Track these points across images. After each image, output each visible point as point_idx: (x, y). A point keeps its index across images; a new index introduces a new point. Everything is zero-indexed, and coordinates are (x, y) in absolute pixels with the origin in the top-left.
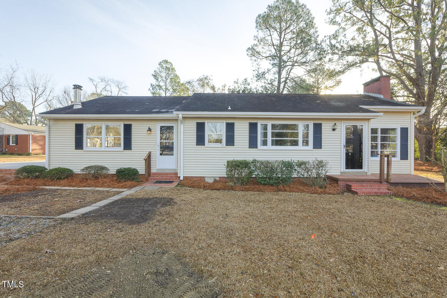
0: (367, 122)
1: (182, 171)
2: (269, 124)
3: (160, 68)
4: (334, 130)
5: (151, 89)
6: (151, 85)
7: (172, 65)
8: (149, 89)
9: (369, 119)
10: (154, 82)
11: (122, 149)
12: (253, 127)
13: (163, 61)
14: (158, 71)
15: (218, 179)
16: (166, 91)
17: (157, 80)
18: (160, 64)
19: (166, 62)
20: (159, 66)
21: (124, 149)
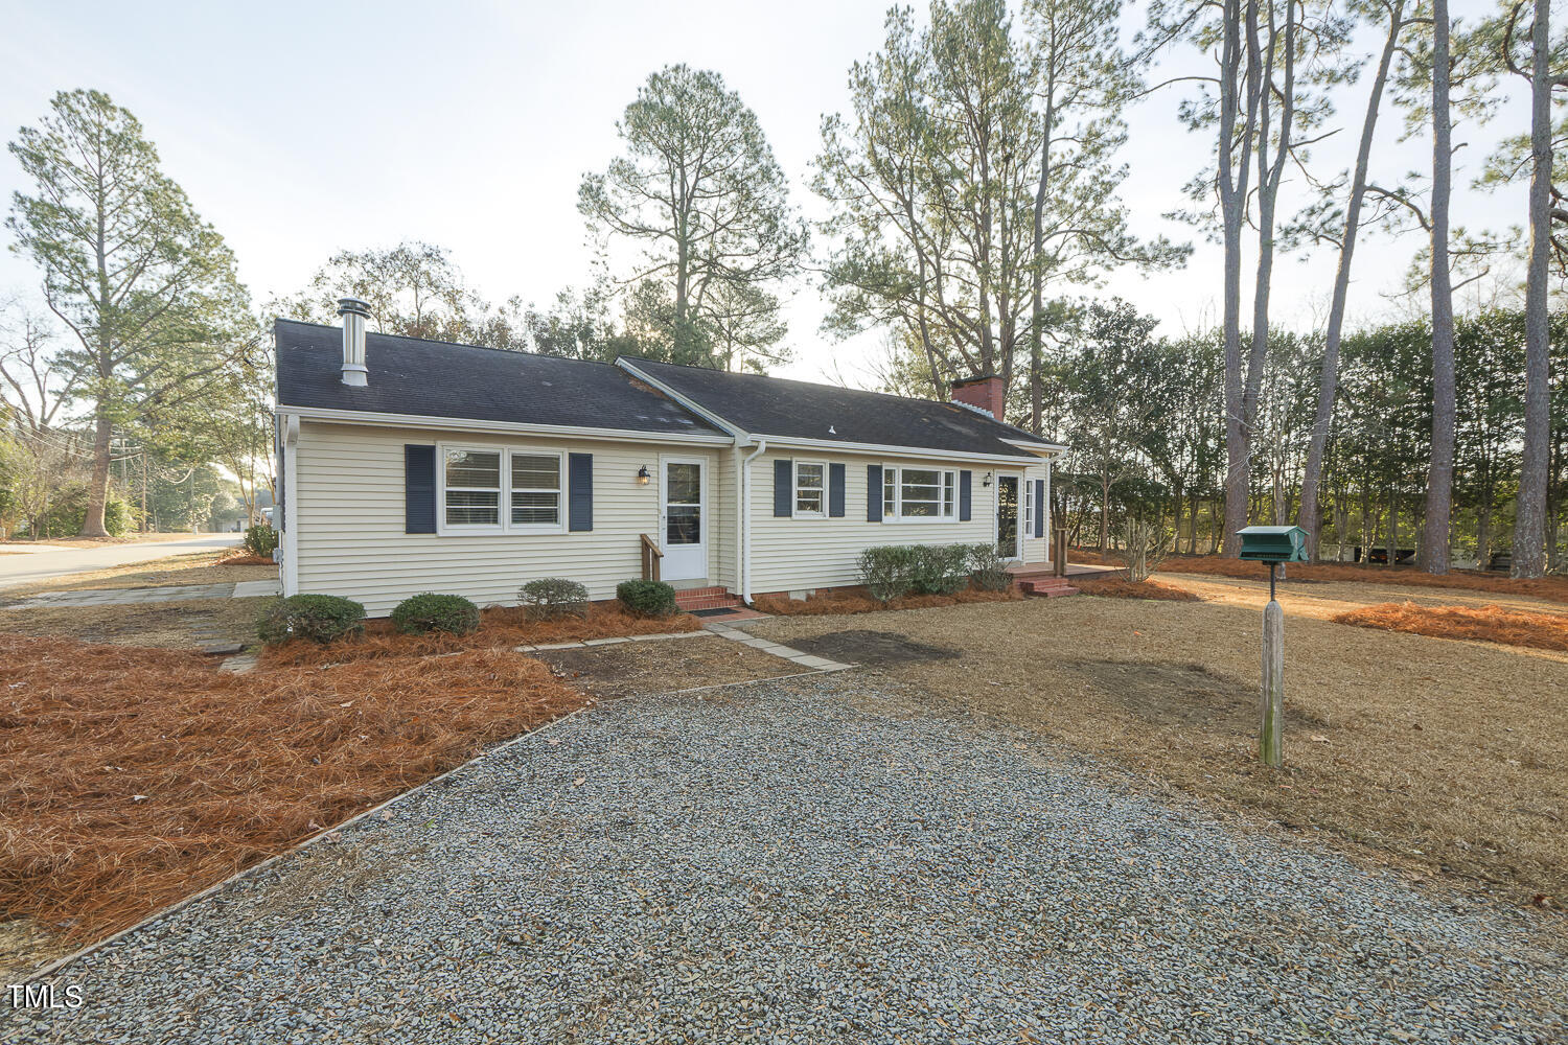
0: (1021, 472)
1: (748, 580)
2: (898, 469)
3: (63, 122)
4: (985, 484)
5: (21, 217)
6: (22, 201)
7: (135, 126)
8: (12, 220)
9: (1024, 467)
10: (32, 188)
11: (566, 530)
12: (874, 473)
13: (80, 92)
14: (44, 132)
15: (813, 593)
16: (101, 244)
17: (50, 178)
18: (60, 101)
19: (101, 102)
20: (54, 115)
21: (571, 529)
